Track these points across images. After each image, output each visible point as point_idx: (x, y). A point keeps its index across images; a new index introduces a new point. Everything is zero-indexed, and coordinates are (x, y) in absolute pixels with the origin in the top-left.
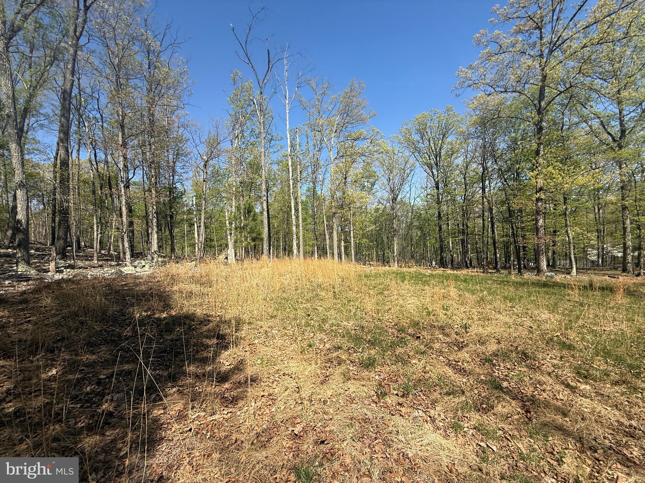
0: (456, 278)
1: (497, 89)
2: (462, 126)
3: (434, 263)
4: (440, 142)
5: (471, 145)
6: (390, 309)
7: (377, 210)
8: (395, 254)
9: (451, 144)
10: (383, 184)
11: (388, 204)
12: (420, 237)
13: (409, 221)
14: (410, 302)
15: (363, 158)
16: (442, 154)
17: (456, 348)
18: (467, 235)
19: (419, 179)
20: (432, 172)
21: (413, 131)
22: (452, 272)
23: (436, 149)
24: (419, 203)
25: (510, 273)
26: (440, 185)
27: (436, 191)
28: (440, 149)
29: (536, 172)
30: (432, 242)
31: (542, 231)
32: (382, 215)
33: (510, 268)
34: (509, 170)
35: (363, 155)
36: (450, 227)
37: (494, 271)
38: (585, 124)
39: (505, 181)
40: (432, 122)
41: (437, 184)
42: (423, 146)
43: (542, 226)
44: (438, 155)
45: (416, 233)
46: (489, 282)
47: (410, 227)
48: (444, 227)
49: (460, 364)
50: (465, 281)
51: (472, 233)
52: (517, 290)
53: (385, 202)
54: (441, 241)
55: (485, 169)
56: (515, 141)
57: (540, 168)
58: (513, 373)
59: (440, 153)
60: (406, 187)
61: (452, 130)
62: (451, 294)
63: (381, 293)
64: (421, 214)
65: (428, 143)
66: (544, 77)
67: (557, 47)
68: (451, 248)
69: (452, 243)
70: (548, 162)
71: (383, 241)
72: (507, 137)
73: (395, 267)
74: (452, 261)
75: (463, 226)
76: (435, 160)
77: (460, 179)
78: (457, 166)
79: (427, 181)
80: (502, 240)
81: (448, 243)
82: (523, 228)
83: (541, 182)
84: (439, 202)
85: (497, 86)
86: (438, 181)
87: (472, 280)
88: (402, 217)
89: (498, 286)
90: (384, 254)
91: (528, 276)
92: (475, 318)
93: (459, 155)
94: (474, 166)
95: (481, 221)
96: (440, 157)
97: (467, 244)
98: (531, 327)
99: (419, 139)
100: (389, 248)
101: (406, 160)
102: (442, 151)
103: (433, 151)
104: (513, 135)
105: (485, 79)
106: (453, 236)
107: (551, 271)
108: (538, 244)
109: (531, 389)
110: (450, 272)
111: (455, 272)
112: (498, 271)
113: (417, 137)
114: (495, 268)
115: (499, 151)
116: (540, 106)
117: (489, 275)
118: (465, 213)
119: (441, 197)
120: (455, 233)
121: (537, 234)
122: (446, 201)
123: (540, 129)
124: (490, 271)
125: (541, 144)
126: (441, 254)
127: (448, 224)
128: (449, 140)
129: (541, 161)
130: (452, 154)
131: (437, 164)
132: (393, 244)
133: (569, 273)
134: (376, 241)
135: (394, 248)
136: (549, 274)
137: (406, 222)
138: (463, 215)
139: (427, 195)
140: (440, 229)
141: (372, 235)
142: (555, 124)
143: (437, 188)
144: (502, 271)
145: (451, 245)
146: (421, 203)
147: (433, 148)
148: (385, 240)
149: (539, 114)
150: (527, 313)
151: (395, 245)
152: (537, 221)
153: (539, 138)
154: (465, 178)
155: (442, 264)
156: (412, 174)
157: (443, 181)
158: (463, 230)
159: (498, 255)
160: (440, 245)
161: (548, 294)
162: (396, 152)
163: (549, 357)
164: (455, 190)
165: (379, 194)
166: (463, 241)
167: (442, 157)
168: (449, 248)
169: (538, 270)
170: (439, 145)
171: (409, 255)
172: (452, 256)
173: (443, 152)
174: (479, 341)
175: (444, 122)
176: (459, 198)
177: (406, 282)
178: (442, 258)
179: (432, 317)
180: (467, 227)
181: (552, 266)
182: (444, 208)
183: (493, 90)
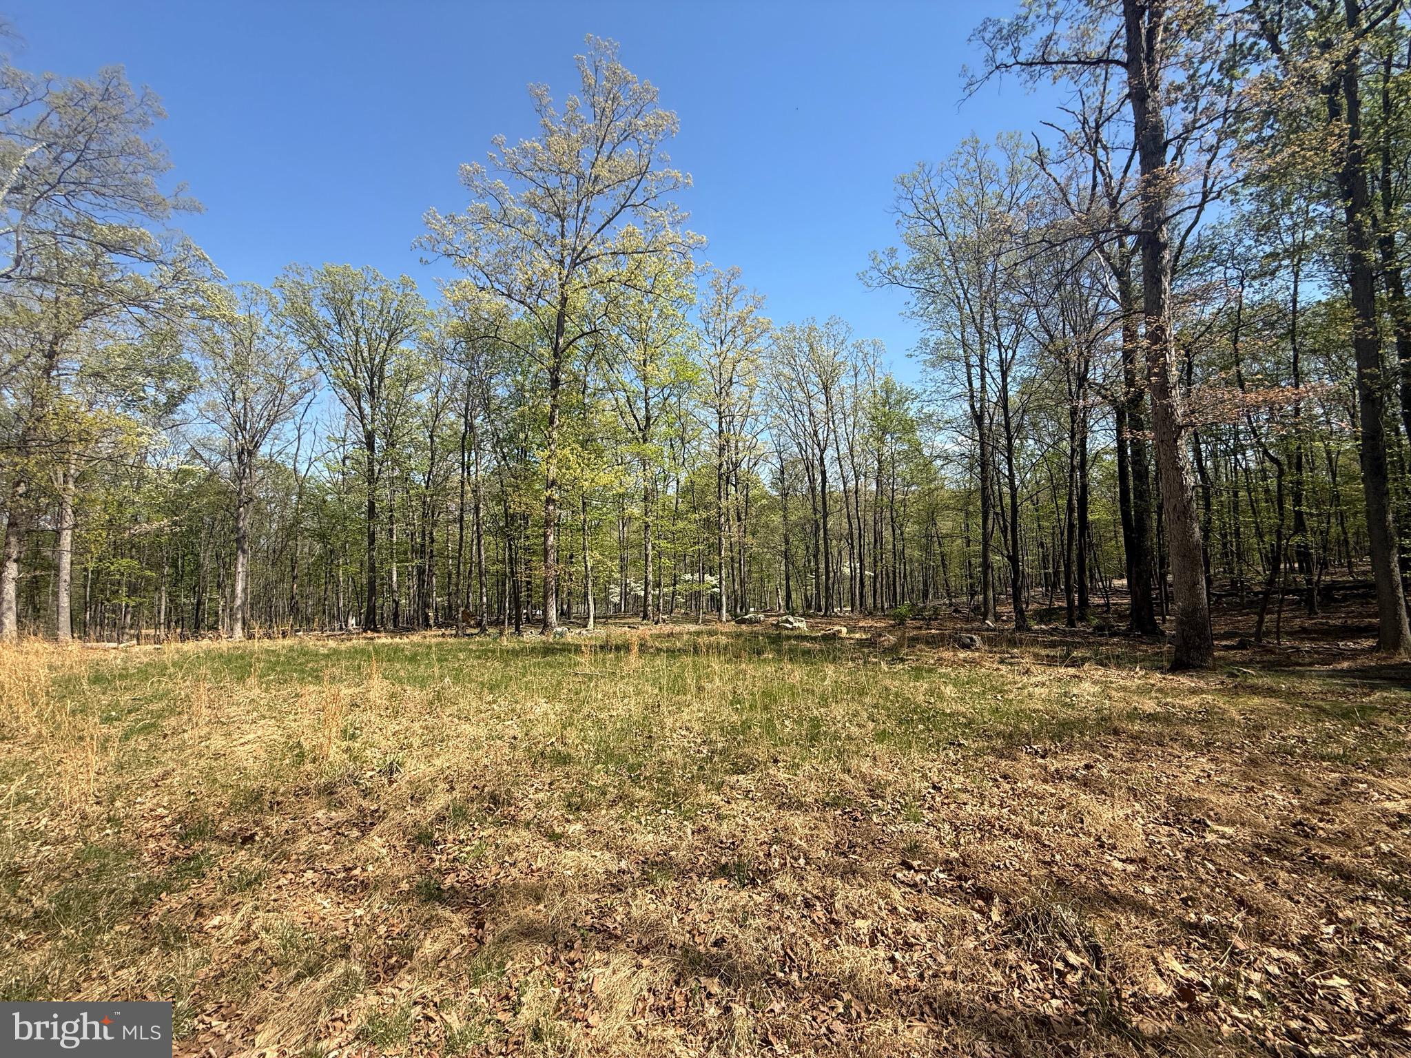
0: (394, 654)
1: (496, 285)
2: (431, 328)
3: (352, 621)
4: (383, 345)
5: (447, 373)
6: (166, 775)
7: (181, 476)
8: (238, 602)
9: (408, 358)
10: (212, 406)
11: (228, 464)
12: (321, 557)
13: (289, 513)
14: (251, 736)
15: (140, 312)
16: (387, 374)
17: (355, 833)
18: (431, 557)
19: (326, 417)
20: (360, 408)
21: (317, 297)
22: (389, 641)
23: (373, 359)
24: (321, 474)
25: (501, 634)
26: (377, 440)
27: (367, 452)
28: (383, 362)
29: (547, 453)
30: (348, 570)
31: (552, 556)
32: (198, 491)
33: (503, 623)
34: (511, 439)
35: (136, 301)
36: (395, 539)
37: (476, 631)
38: (610, 395)
39: (504, 458)
40: (366, 295)
41: (370, 436)
42: (341, 340)
43: (552, 547)
44: (376, 373)
45: (308, 550)
46: (461, 656)
47: (291, 531)
48: (381, 537)
49: (357, 872)
50: (413, 659)
51: (441, 554)
52: (507, 665)
53: (216, 458)
54: (372, 569)
55: (470, 426)
56: (520, 389)
57: (553, 447)
58: (468, 848)
59: (382, 370)
60: (287, 429)
61: (411, 329)
62: (372, 695)
63: (152, 725)
64: (325, 501)
65: (354, 338)
66: (564, 300)
67: (582, 262)
68: (395, 586)
69: (399, 575)
70: (565, 441)
71: (199, 566)
72: (509, 380)
73: (231, 640)
74: (396, 615)
75: (423, 539)
76: (368, 382)
77: (422, 437)
78: (418, 408)
79: (348, 425)
80: (493, 568)
81: (390, 572)
82: (527, 549)
83: (554, 472)
84: (371, 479)
85: (497, 280)
86: (373, 431)
87: (428, 654)
88: (269, 503)
89: (475, 663)
90: (199, 603)
91: (531, 636)
92: (416, 742)
93: (423, 386)
94: (452, 417)
95: (457, 531)
96: (381, 379)
97: (430, 577)
98: (515, 738)
99: (331, 321)
100: (219, 586)
101: (290, 359)
102: (387, 367)
103: (364, 361)
104: (520, 378)
105: (476, 257)
106: (402, 557)
107: (565, 624)
108: (546, 578)
109: (495, 870)
110: (384, 640)
111: (397, 640)
112: (483, 630)
113: (325, 315)
114: (479, 624)
115: (498, 402)
116: (557, 343)
117: (466, 639)
118: (430, 512)
119: (376, 469)
120: (405, 553)
121: (546, 561)
122: (391, 479)
123: (556, 382)
124: (469, 631)
125: (557, 406)
126: (370, 600)
127: (391, 530)
128: (404, 347)
129: (555, 434)
130: (407, 381)
131: (371, 393)
132: (232, 576)
133: (585, 626)
134: (174, 565)
135: (233, 586)
136: (559, 629)
137: (282, 517)
138: (424, 515)
139: (346, 458)
140: (372, 540)
141: (155, 546)
142: (576, 379)
143: (370, 446)
144: (490, 630)
145: (395, 579)
146: (326, 474)
147: (366, 354)
148: (208, 563)
149: (556, 355)
150: (513, 710)
151: (240, 577)
152: (546, 536)
153: (554, 397)
154: (431, 437)
155: (370, 623)
156: (306, 400)
157: (385, 434)
158: (423, 546)
159: (485, 599)
160: (370, 578)
161: (551, 666)
162: (261, 333)
163: (532, 790)
164: (410, 457)
165: (196, 430)
166: (421, 571)
167: (387, 381)
168: (391, 586)
169: (544, 624)
170: (381, 351)
171: (281, 605)
172: (397, 603)
173: (389, 369)
174: (412, 798)
175: (395, 305)
176: (418, 478)
177: (252, 681)
178: (371, 610)
179: (309, 767)
180: (433, 541)
181: (564, 615)
182: (384, 493)
183: (489, 285)
